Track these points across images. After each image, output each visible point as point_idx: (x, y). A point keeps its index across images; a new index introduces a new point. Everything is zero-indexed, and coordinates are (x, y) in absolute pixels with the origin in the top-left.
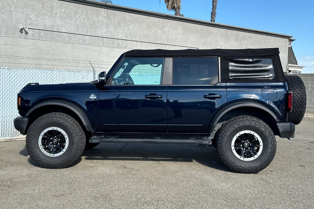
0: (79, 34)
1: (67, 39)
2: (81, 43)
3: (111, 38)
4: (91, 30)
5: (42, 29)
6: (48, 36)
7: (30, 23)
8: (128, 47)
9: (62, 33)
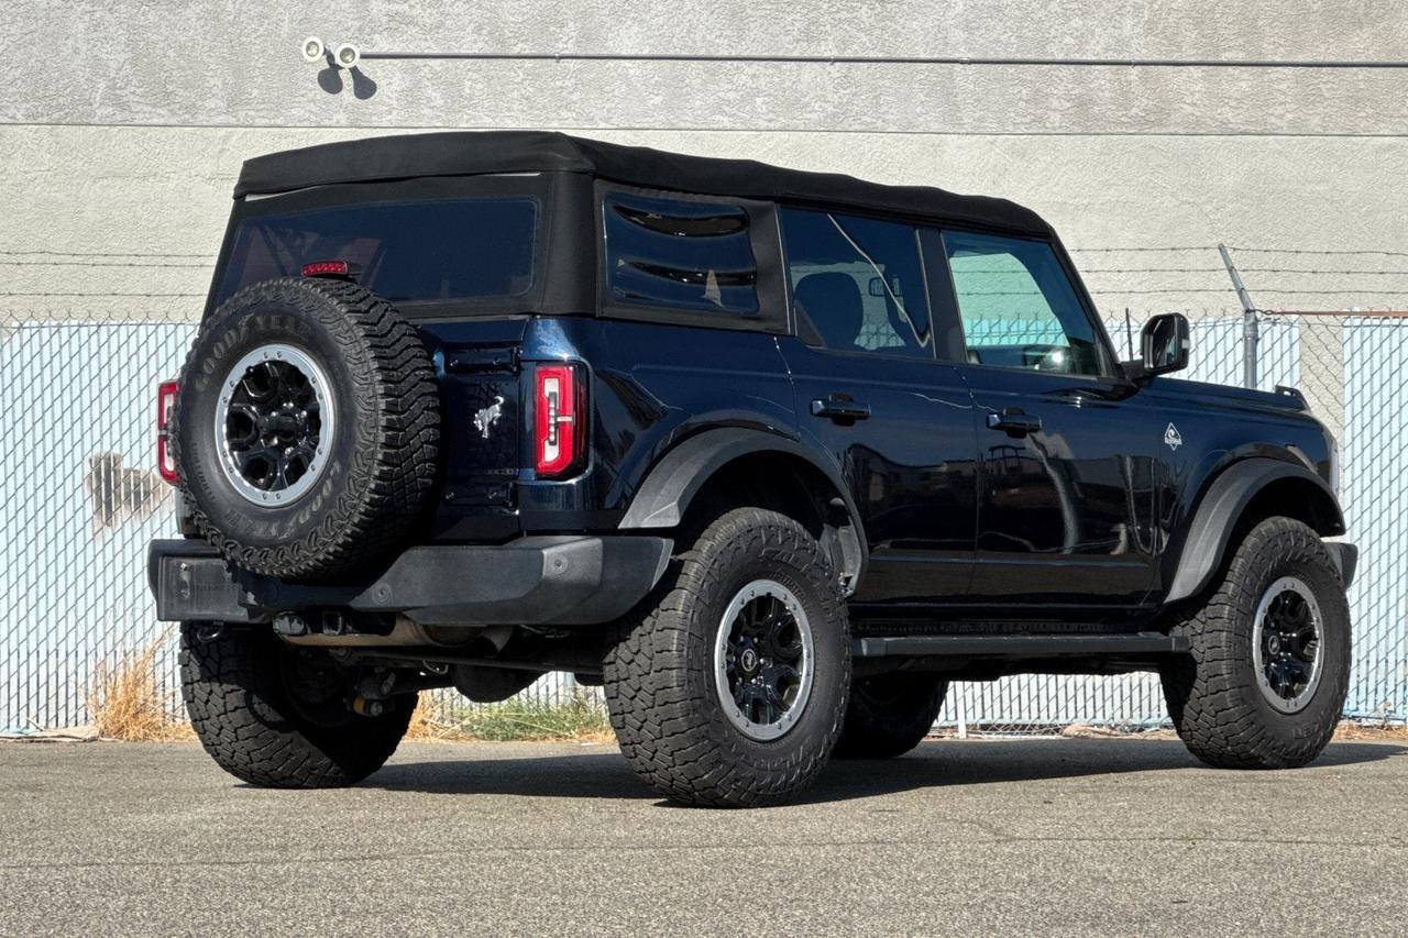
0: (745, 54)
1: (658, 100)
2: (763, 124)
3: (1019, 57)
4: (844, 15)
5: (476, 51)
6: (515, 93)
7: (392, 17)
8: (1177, 117)
9: (611, 63)
